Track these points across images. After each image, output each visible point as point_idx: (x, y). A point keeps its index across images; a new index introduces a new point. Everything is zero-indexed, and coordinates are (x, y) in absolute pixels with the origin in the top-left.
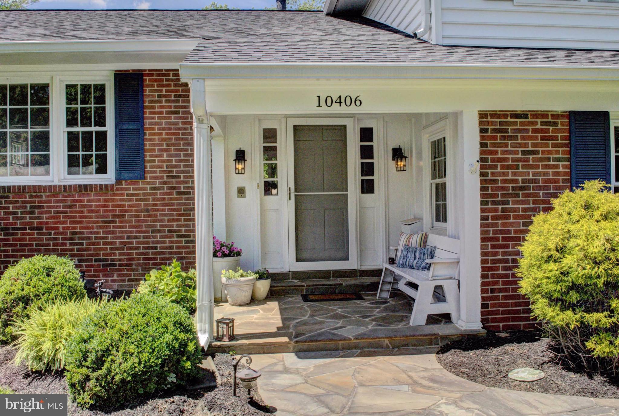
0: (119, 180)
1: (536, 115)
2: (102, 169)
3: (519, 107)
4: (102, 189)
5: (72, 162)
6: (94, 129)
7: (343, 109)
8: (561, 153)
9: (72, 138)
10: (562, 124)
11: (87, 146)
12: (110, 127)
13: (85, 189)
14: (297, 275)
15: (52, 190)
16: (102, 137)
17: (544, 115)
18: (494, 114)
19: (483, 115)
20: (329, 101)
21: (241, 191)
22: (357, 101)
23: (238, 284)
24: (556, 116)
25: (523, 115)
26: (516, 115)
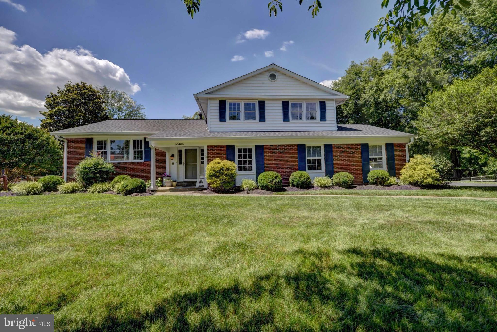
0: (145, 161)
1: (219, 146)
2: (142, 159)
3: (215, 145)
4: (141, 163)
5: (135, 157)
6: (140, 150)
7: (180, 146)
8: (224, 153)
9: (135, 152)
10: (225, 148)
11: (138, 154)
12: (143, 150)
13: (137, 163)
14: (185, 182)
15: (130, 164)
16: (142, 152)
17: (221, 146)
18: (211, 146)
19: (208, 146)
20: (177, 144)
21: (173, 164)
22: (183, 144)
23: (167, 182)
24: (223, 146)
25: (216, 146)
26: (215, 146)
